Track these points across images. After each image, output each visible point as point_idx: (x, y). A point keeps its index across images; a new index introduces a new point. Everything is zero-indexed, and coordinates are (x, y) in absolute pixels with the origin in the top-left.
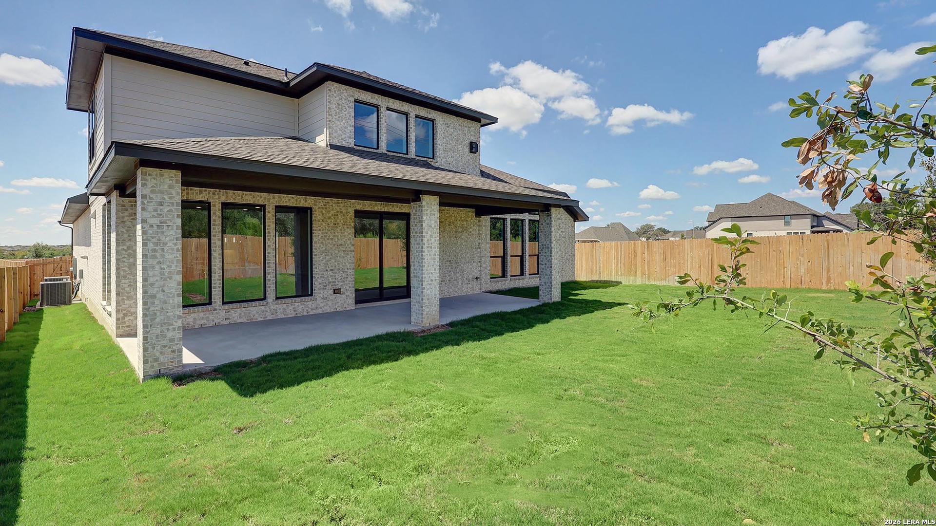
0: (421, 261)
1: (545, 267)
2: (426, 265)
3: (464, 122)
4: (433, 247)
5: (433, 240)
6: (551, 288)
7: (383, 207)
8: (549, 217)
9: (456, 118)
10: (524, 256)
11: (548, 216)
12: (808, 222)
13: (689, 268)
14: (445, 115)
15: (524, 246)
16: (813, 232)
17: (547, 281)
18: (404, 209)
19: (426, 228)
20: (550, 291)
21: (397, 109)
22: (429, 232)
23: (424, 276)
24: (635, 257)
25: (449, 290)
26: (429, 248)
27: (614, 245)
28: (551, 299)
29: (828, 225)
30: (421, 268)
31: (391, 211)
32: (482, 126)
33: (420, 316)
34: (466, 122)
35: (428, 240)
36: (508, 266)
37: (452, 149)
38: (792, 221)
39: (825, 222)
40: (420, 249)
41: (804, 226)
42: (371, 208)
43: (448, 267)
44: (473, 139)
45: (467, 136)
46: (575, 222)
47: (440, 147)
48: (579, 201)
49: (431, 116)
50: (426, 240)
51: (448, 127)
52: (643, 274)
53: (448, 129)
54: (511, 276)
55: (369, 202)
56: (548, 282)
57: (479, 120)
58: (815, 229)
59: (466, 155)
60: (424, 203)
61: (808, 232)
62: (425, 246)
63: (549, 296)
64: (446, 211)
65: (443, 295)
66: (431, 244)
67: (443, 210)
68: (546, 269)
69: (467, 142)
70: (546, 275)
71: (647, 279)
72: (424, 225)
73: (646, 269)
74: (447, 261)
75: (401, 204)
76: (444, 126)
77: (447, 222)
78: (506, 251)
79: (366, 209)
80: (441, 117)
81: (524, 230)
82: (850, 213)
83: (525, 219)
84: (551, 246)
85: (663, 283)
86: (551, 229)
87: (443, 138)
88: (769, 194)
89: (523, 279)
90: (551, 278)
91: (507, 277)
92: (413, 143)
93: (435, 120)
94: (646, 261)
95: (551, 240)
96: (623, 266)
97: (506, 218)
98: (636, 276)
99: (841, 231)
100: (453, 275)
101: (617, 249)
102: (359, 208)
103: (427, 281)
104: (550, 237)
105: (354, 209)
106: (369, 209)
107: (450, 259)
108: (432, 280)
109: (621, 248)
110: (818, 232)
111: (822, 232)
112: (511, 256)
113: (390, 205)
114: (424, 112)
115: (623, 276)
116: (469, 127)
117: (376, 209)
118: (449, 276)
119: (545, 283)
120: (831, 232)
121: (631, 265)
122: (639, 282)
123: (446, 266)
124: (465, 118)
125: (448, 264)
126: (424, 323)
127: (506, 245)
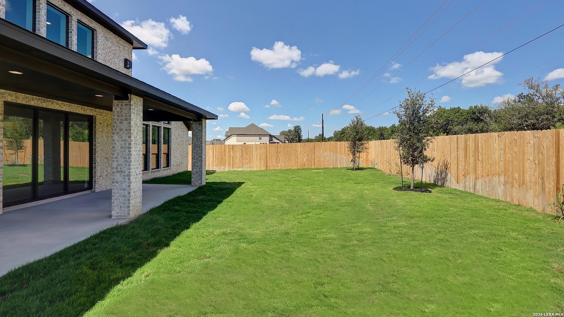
0: (128, 157)
1: (197, 161)
2: (133, 161)
3: (121, 40)
4: (138, 144)
5: (138, 137)
6: (202, 176)
7: (41, 102)
8: (200, 126)
9: (114, 35)
10: (160, 154)
11: (200, 124)
12: (268, 138)
13: (255, 160)
14: (105, 30)
15: (160, 146)
16: (270, 143)
17: (198, 170)
18: (65, 108)
19: (134, 126)
20: (201, 178)
21: (58, 6)
22: (136, 131)
23: (131, 171)
24: (225, 155)
25: (106, 184)
26: (135, 145)
27: (211, 147)
28: (201, 184)
29: (275, 140)
30: (127, 164)
31: (50, 107)
32: (134, 48)
33: (126, 209)
34: (122, 41)
35: (135, 138)
36: (150, 162)
37: (111, 61)
38: (262, 137)
39: (273, 139)
40: (127, 145)
41: (266, 139)
42: (27, 101)
43: (105, 163)
44: (127, 57)
45: (122, 53)
46: (188, 131)
47: (100, 56)
48: (218, 116)
49: (93, 25)
50: (133, 137)
51: (107, 40)
52: (229, 164)
53: (107, 42)
54: (152, 169)
55: (23, 94)
56: (199, 172)
57: (132, 43)
58: (270, 142)
59: (121, 69)
60: (132, 102)
61: (268, 143)
62: (132, 143)
63: (200, 181)
64: (104, 114)
65: (101, 188)
66: (137, 141)
67: (102, 113)
68: (198, 163)
69: (122, 58)
70: (198, 166)
71: (231, 167)
72: (132, 123)
73: (231, 161)
74: (105, 158)
75: (62, 102)
76: (103, 38)
77: (105, 124)
78: (148, 150)
79: (20, 101)
80: (101, 30)
81: (160, 135)
82: (279, 135)
83: (161, 127)
84: (202, 146)
85: (241, 169)
86: (202, 134)
87: (103, 49)
88: (253, 124)
89: (159, 171)
90: (202, 168)
91: (149, 170)
92: (74, 45)
93: (95, 30)
94: (231, 157)
95: (202, 142)
96: (217, 160)
97: (149, 125)
98: (225, 166)
99: (279, 143)
100: (109, 171)
101: (213, 149)
102: (9, 99)
103: (134, 176)
104: (201, 139)
105: (3, 100)
106: (24, 102)
107: (107, 156)
108: (137, 174)
109: (216, 149)
110: (271, 143)
111: (273, 143)
112: (152, 154)
113: (50, 101)
114: (86, 20)
115: (217, 166)
116: (124, 46)
117: (32, 103)
118: (106, 171)
119: (196, 172)
120: (276, 143)
121: (222, 160)
122: (227, 169)
123: (104, 163)
124: (122, 38)
125: (106, 160)
126: (131, 215)
127: (148, 145)
